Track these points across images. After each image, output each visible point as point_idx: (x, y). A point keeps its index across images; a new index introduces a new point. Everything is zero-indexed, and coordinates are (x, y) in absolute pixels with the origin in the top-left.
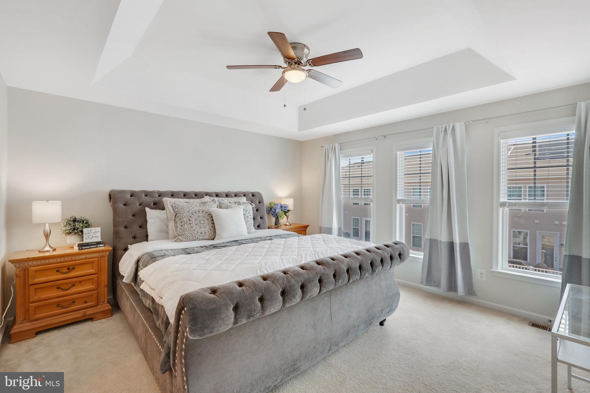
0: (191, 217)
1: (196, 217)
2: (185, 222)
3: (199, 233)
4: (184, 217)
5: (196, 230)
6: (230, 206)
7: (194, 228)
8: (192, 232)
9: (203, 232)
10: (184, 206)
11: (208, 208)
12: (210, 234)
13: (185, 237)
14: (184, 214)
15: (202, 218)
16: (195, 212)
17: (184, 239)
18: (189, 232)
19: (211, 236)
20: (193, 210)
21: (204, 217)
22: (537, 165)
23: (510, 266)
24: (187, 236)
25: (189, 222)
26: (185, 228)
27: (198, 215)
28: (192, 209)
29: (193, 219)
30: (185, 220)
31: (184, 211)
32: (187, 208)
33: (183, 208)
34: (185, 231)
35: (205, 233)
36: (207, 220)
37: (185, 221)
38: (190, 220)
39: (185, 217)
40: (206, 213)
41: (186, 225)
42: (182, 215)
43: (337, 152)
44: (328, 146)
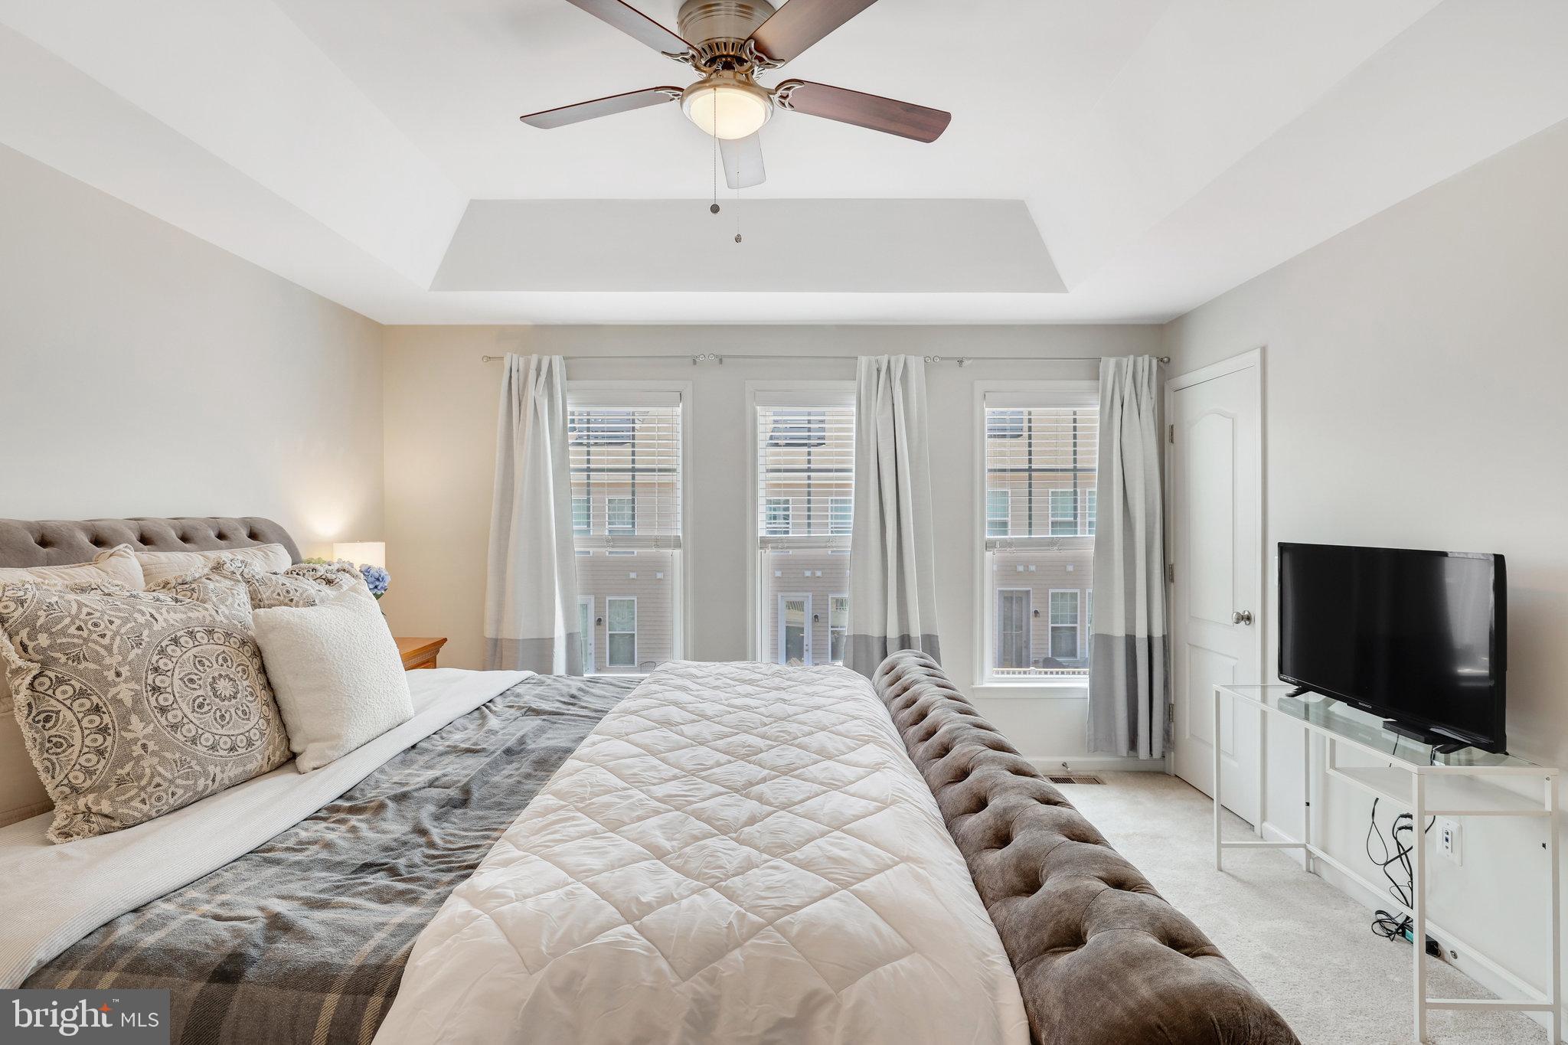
0: (156, 670)
1: (189, 668)
2: (128, 702)
3: (222, 753)
4: (110, 675)
5: (207, 739)
6: (300, 591)
7: (189, 731)
8: (182, 752)
9: (241, 741)
10: (98, 614)
11: (227, 612)
12: (269, 744)
13: (143, 788)
14: (108, 661)
15: (215, 666)
16: (175, 641)
17: (136, 803)
18: (163, 761)
19: (274, 754)
20: (156, 627)
21: (225, 659)
22: (1034, 467)
23: (998, 673)
24: (157, 780)
25: (153, 700)
26: (135, 740)
27: (194, 651)
28: (148, 625)
29: (177, 682)
30: (125, 692)
31: (106, 641)
32: (117, 622)
33: (96, 625)
34: (140, 758)
35: (250, 743)
36: (244, 671)
37: (127, 697)
38: (156, 689)
39: (118, 674)
40: (228, 635)
41: (134, 719)
42: (98, 668)
43: (559, 385)
44: (520, 358)
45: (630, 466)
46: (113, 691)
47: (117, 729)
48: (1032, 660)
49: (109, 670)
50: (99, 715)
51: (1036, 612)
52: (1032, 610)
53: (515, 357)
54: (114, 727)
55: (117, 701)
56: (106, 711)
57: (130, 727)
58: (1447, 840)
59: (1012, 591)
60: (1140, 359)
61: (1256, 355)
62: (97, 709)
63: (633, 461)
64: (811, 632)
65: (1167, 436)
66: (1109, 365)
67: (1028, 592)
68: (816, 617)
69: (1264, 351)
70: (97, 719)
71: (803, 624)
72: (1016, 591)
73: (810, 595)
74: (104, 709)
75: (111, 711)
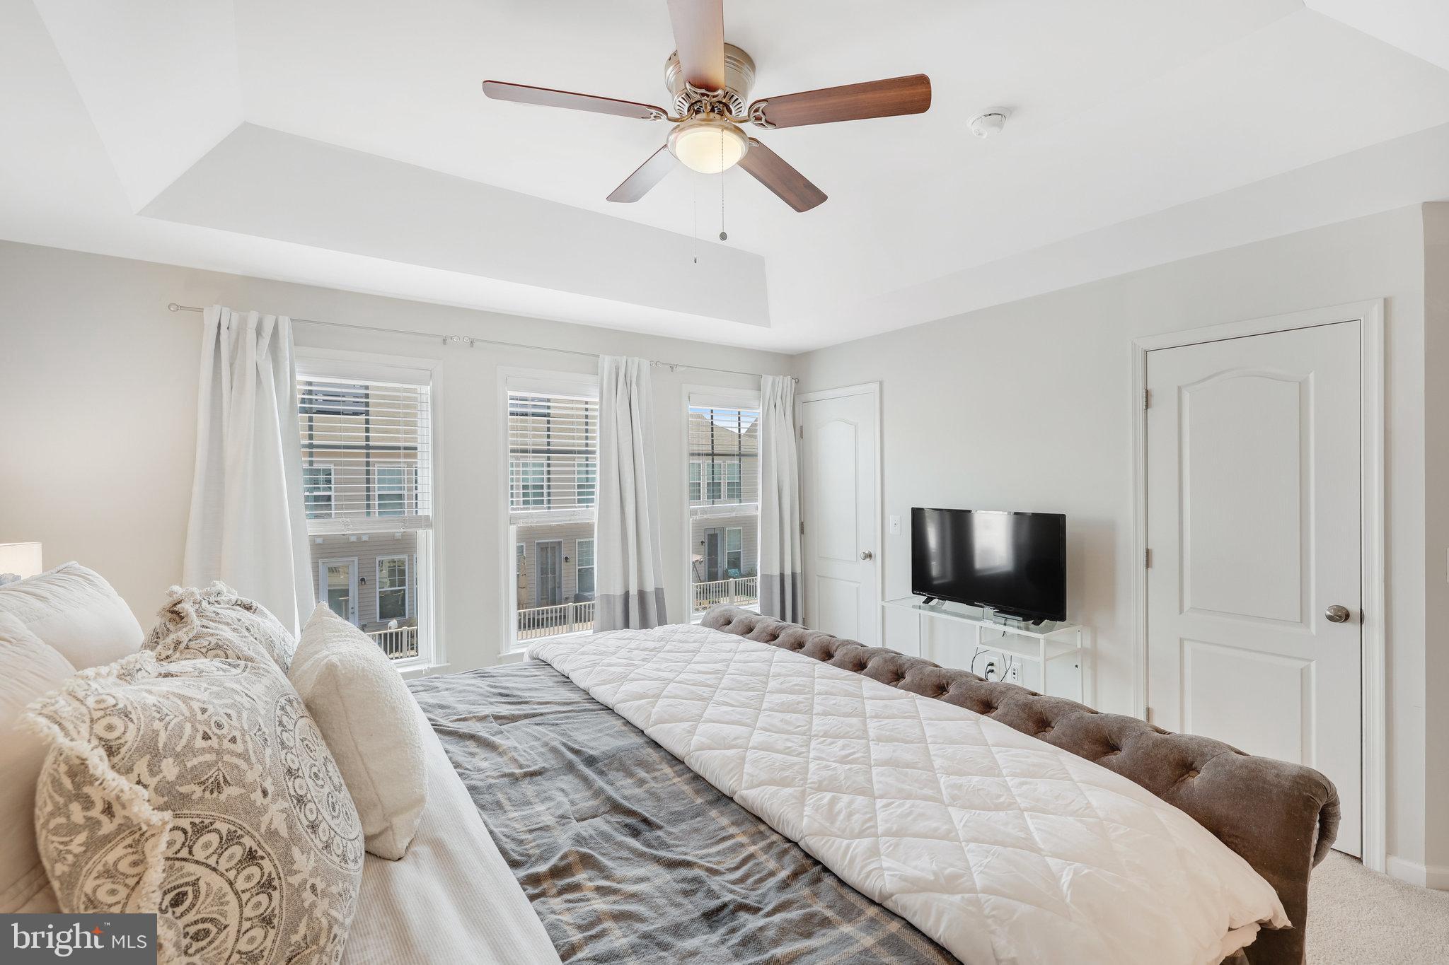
0: (290, 772)
2: (284, 832)
4: (258, 798)
10: (212, 710)
14: (250, 777)
20: (261, 710)
22: (715, 452)
25: (303, 818)
26: (303, 884)
29: (309, 783)
30: (277, 817)
31: (239, 747)
33: (218, 725)
34: (312, 908)
37: (280, 825)
38: (300, 801)
39: (265, 793)
41: (296, 851)
42: (243, 791)
43: (287, 352)
44: (233, 314)
45: (364, 443)
46: (265, 819)
47: (282, 875)
48: (564, 597)
49: (255, 791)
50: (257, 865)
51: (566, 558)
52: (563, 557)
53: (226, 310)
54: (278, 874)
55: (272, 834)
56: (264, 854)
57: (295, 867)
58: (1014, 674)
59: (547, 543)
60: (777, 379)
61: (877, 385)
62: (251, 857)
63: (367, 438)
64: (357, 593)
65: (800, 433)
66: (767, 381)
67: (560, 543)
68: (363, 580)
69: (881, 384)
70: (255, 870)
71: (348, 585)
72: (551, 542)
73: (356, 559)
74: (260, 853)
75: (271, 852)
